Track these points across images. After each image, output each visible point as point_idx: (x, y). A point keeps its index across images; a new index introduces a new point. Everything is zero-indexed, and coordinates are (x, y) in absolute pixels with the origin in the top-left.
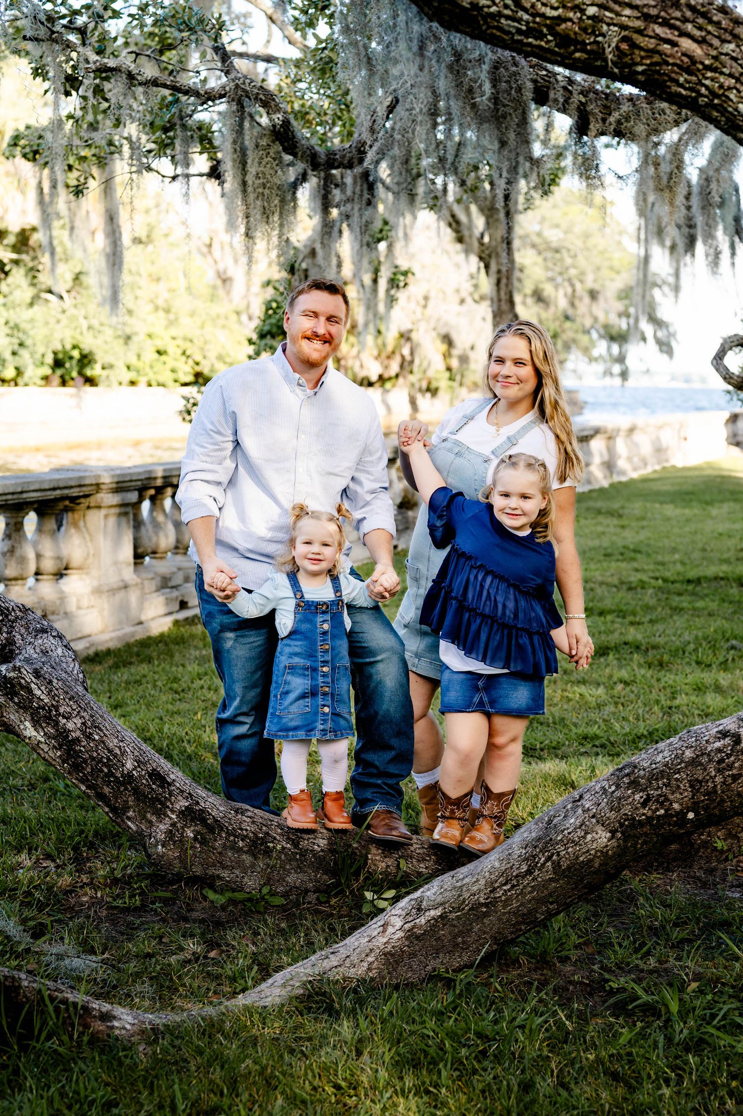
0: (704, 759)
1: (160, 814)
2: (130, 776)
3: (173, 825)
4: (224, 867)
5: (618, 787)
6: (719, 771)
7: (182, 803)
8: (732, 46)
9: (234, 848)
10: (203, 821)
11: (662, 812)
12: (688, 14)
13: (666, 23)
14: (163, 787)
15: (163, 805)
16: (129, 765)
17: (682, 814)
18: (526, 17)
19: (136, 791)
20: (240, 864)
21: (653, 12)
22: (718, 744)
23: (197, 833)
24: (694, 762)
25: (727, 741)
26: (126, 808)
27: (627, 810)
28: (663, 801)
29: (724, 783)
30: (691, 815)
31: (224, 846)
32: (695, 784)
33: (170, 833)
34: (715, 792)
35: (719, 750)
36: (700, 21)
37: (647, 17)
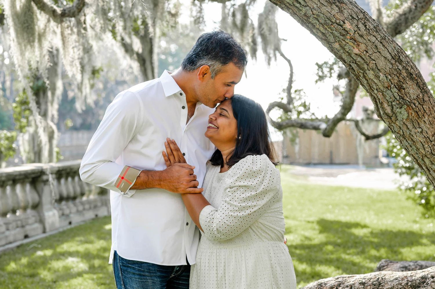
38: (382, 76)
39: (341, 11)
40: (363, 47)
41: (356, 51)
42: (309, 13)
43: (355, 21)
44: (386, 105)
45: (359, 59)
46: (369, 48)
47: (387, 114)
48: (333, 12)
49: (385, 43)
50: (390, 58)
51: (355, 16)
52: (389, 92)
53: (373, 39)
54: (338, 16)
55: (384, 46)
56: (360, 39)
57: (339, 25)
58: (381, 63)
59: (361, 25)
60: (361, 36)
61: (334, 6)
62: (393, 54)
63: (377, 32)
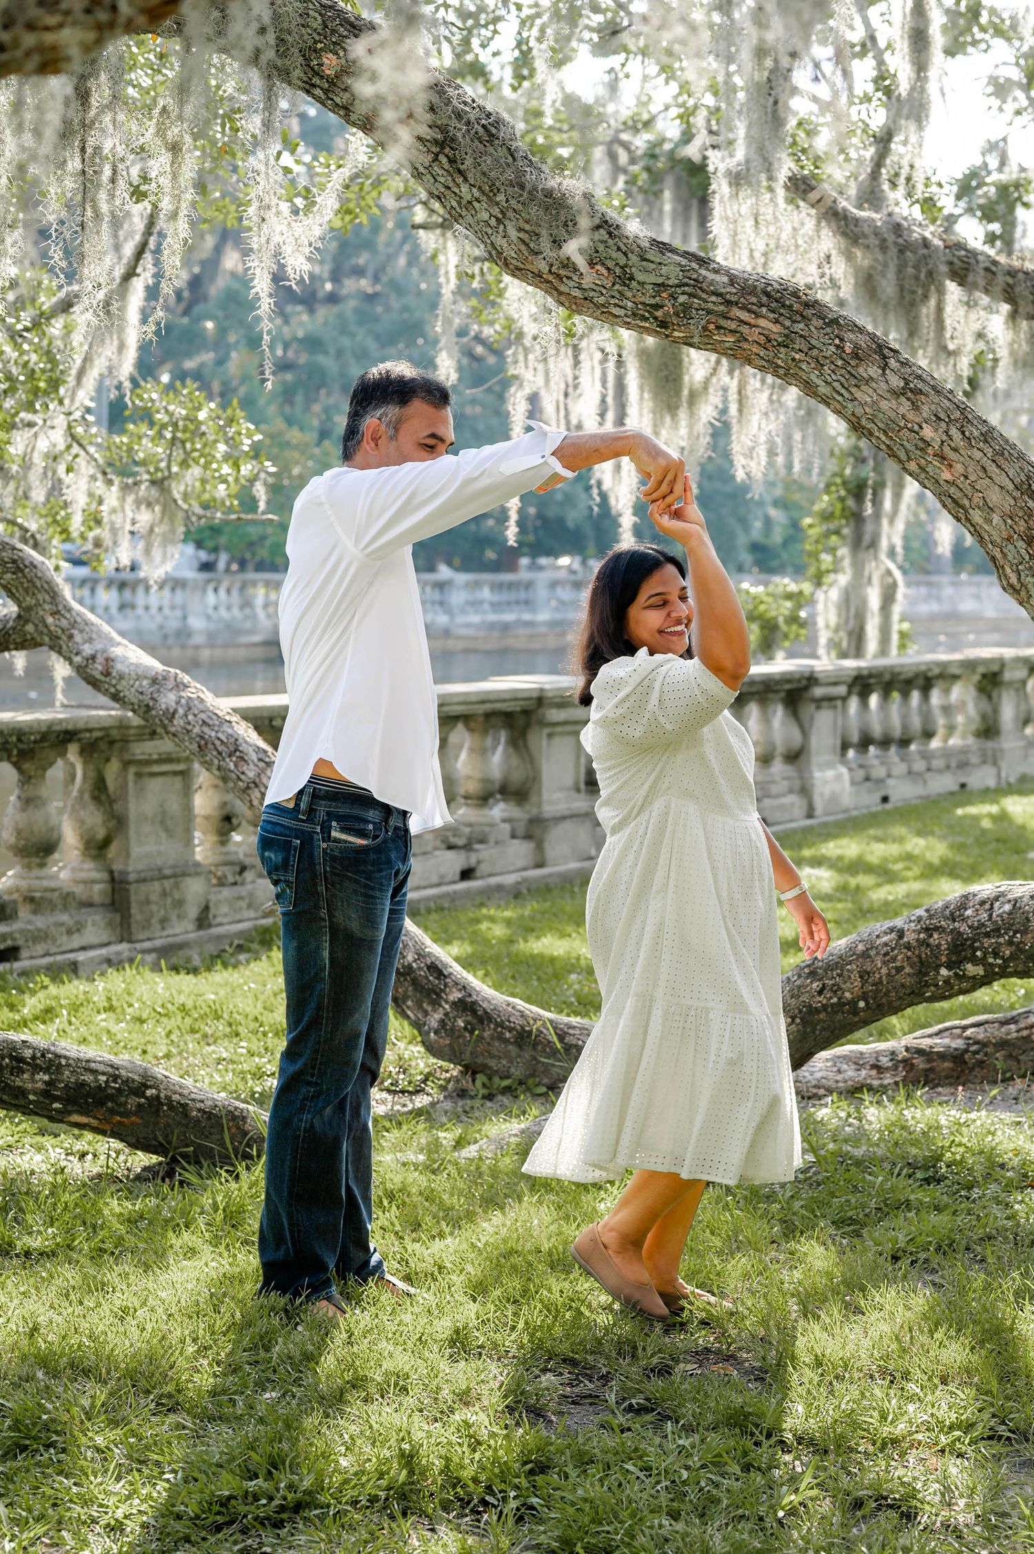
0: (873, 953)
1: (436, 1004)
2: (410, 967)
3: (446, 1014)
4: (492, 1056)
5: (800, 976)
6: (884, 963)
7: (455, 995)
8: (801, 326)
9: (501, 1038)
10: (474, 1012)
11: (835, 1000)
12: (765, 299)
13: (744, 308)
14: (438, 978)
15: (438, 995)
16: (410, 958)
17: (853, 1003)
18: (630, 304)
19: (415, 982)
20: (507, 1055)
21: (734, 299)
22: (885, 939)
23: (467, 1023)
24: (865, 955)
25: (893, 935)
26: (405, 998)
27: (805, 998)
28: (836, 990)
29: (888, 975)
30: (862, 1004)
31: (492, 1038)
32: (864, 975)
33: (442, 1022)
34: (881, 982)
35: (886, 944)
36: (774, 305)
37: (729, 303)
38: (996, 519)
39: (916, 407)
40: (959, 468)
41: (946, 475)
42: (859, 412)
43: (943, 425)
44: (1008, 570)
45: (952, 490)
46: (970, 470)
47: (1012, 586)
48: (902, 410)
49: (1001, 460)
50: (1011, 487)
51: (942, 416)
52: (1010, 547)
53: (978, 455)
54: (910, 416)
55: (999, 466)
56: (952, 455)
57: (912, 431)
58: (994, 497)
59: (954, 431)
60: (955, 450)
61: (903, 399)
62: (1017, 480)
63: (986, 441)
